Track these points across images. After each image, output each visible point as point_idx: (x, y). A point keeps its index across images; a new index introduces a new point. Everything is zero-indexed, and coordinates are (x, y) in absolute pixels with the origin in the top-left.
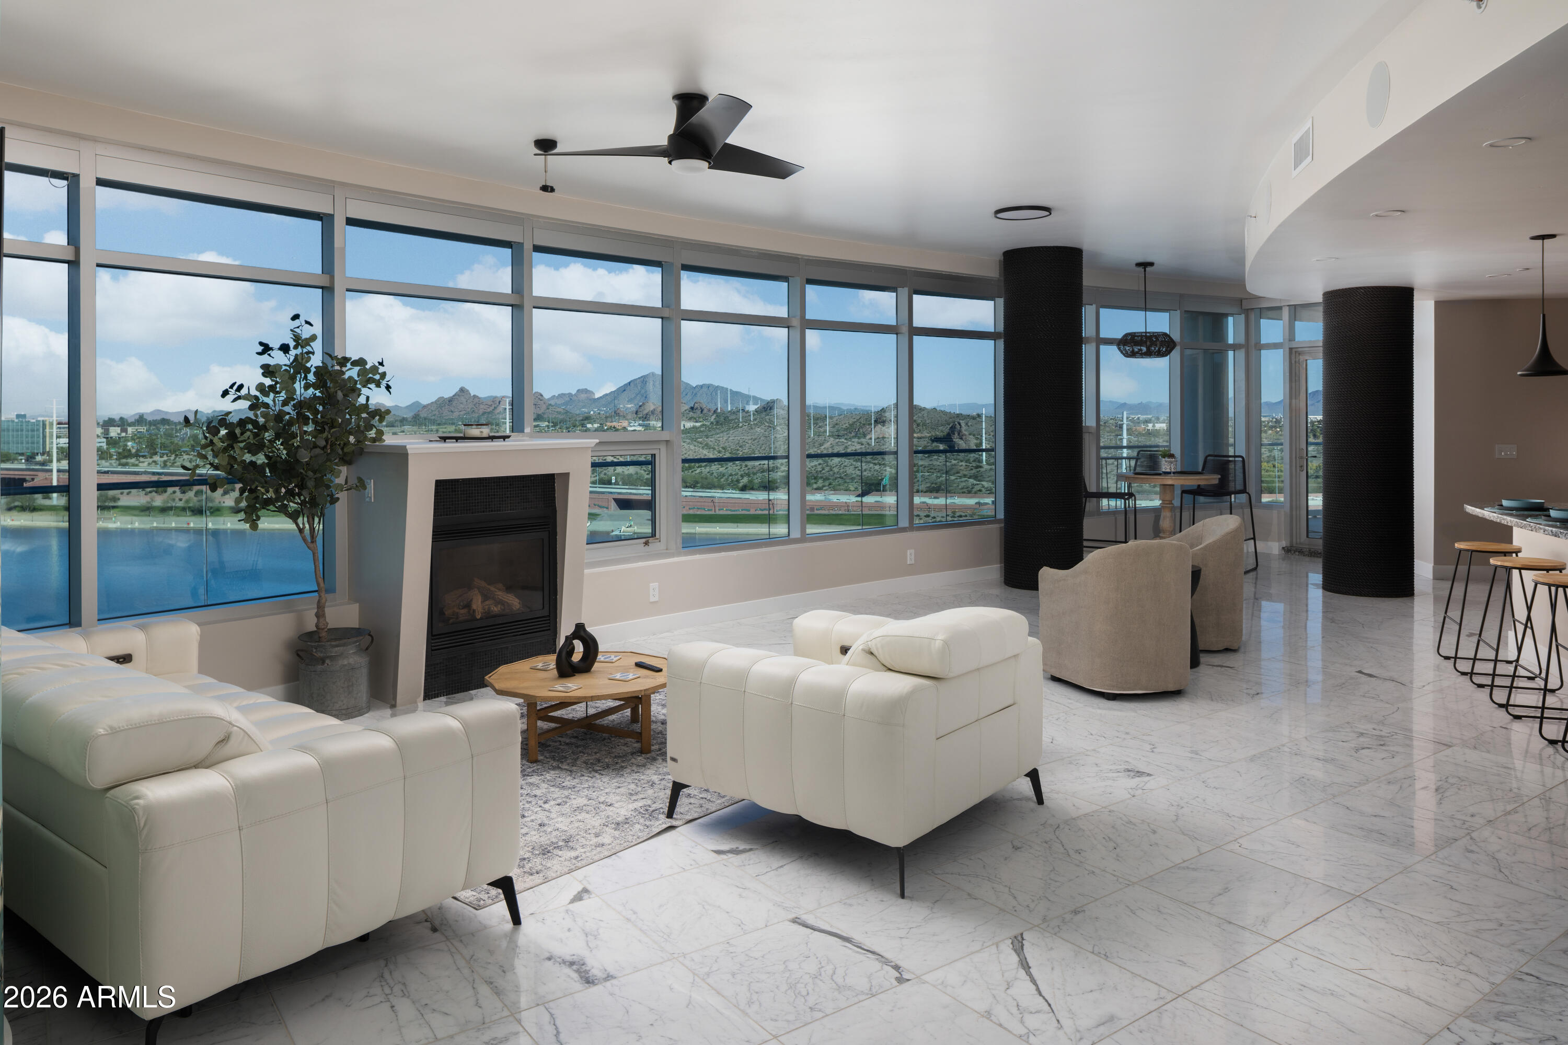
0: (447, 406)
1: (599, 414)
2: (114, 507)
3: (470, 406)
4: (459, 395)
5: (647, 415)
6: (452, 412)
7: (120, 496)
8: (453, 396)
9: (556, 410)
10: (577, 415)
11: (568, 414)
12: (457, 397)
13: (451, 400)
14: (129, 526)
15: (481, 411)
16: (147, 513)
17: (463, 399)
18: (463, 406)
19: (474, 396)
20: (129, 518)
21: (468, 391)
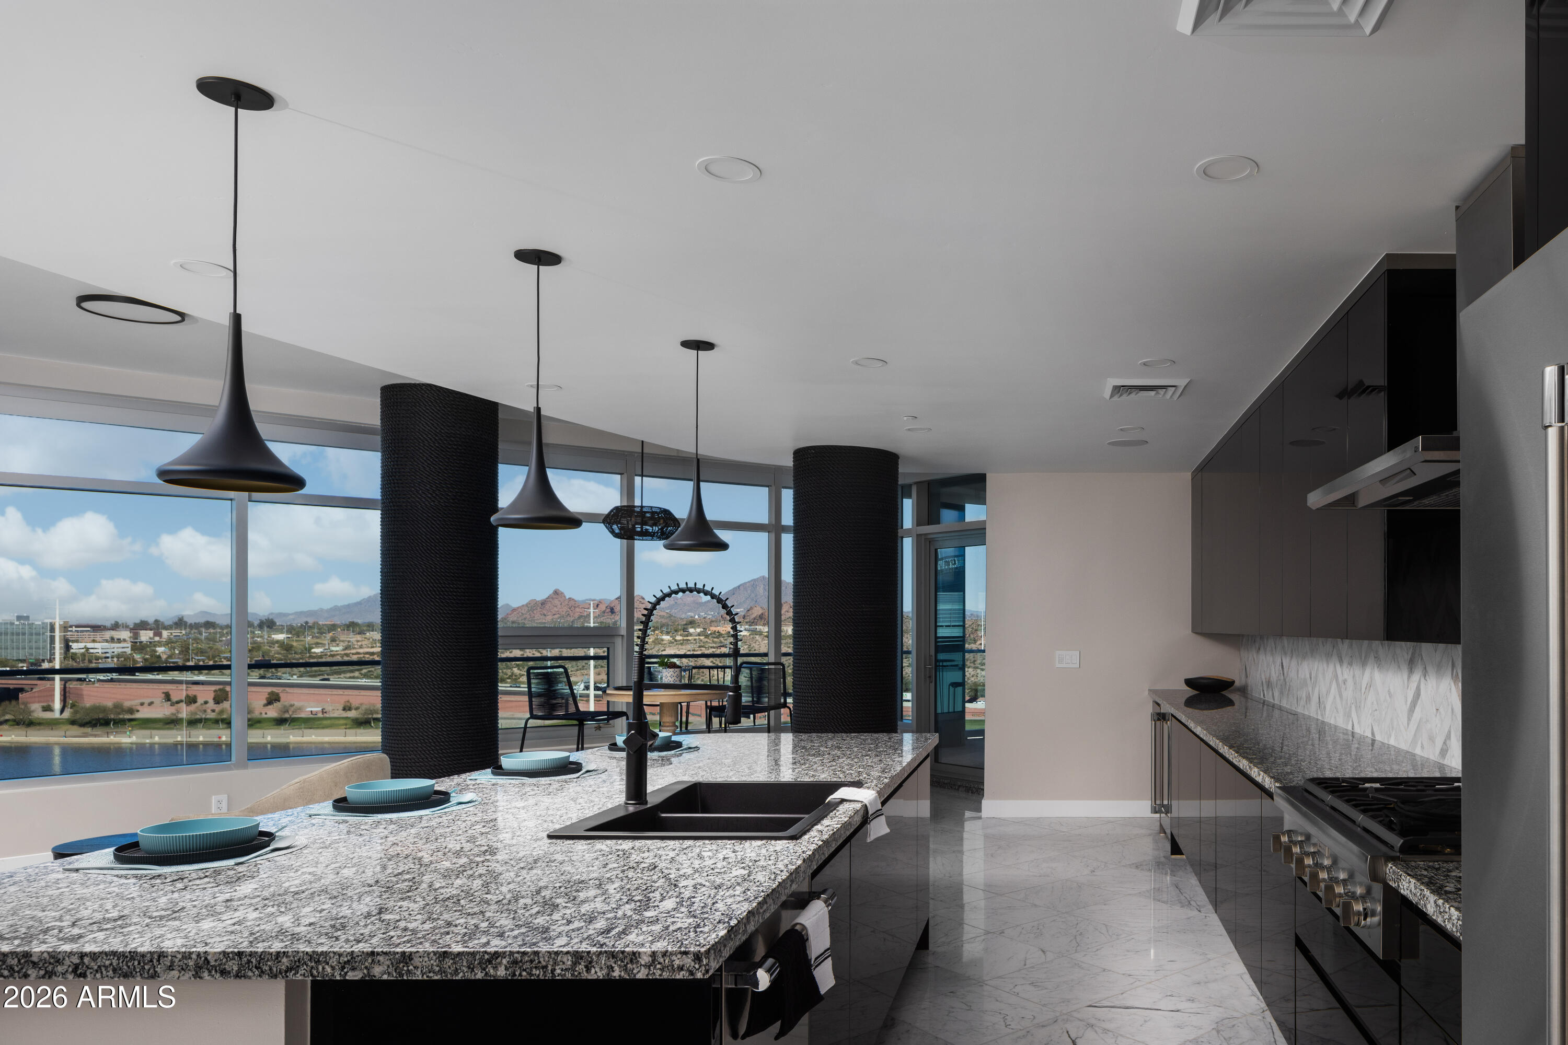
0: (539, 609)
1: (705, 618)
2: (131, 720)
3: (565, 609)
4: (553, 598)
5: (755, 619)
6: (545, 615)
7: (139, 708)
8: (547, 598)
9: (659, 614)
10: (681, 619)
11: (672, 618)
12: (551, 600)
13: (543, 603)
14: (148, 741)
15: (577, 615)
16: (172, 726)
17: (556, 602)
18: (557, 610)
19: (570, 599)
20: (147, 732)
21: (562, 593)
